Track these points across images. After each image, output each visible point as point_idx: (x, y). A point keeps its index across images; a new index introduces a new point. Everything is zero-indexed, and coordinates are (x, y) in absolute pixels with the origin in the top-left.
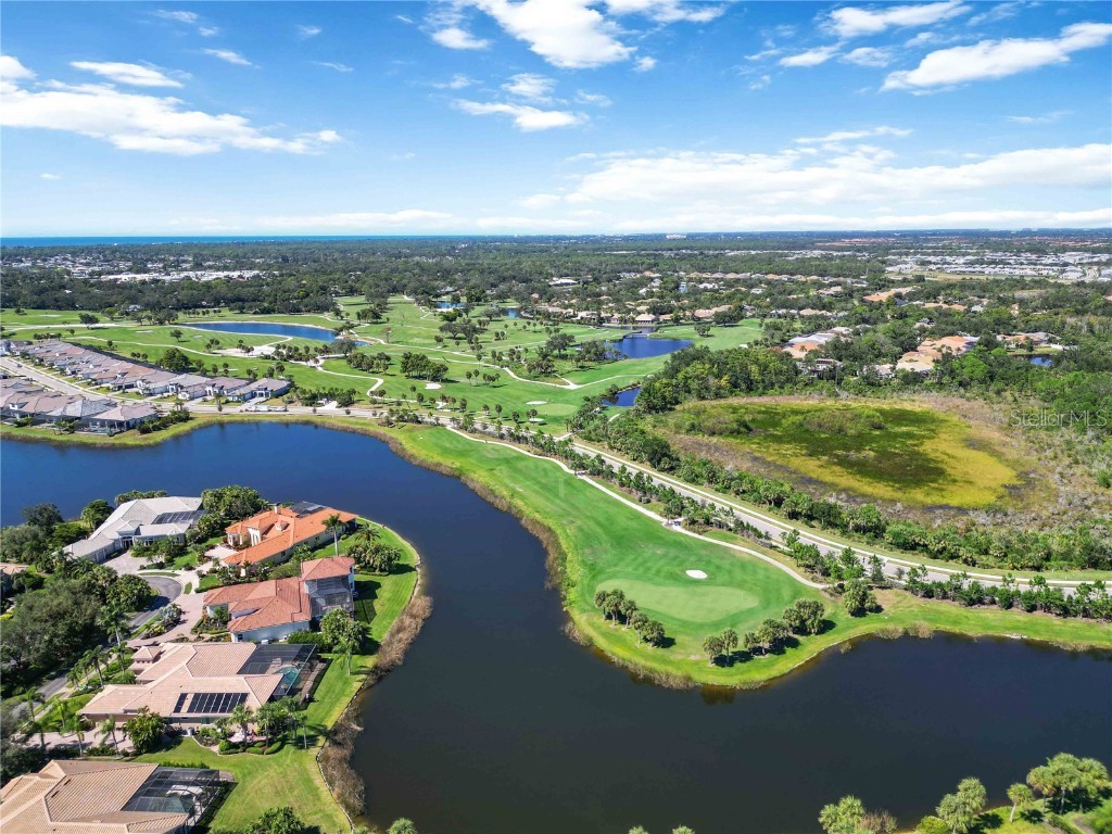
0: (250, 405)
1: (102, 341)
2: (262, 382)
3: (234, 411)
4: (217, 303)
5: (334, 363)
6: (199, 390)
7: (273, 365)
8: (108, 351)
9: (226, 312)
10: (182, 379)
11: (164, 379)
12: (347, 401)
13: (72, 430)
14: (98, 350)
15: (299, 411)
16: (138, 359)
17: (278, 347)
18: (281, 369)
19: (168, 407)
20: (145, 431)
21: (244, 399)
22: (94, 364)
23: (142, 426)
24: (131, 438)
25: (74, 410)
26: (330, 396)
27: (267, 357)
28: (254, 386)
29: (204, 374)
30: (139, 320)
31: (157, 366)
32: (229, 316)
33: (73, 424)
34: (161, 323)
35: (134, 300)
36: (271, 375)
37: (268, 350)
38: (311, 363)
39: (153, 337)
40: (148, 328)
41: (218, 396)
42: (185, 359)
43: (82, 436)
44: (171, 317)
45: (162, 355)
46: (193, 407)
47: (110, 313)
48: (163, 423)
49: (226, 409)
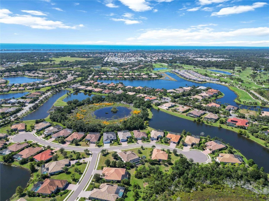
0: (214, 81)
1: (196, 71)
2: (216, 79)
3: (211, 82)
4: (213, 66)
5: (228, 78)
6: (208, 79)
7: (218, 77)
8: (197, 72)
9: (214, 68)
10: (206, 77)
11: (204, 77)
12: (226, 83)
13: (194, 81)
14: (196, 72)
15: (219, 83)
16: (201, 74)
17: (220, 75)
18: (219, 78)
19: (204, 80)
20: (201, 82)
21: (213, 81)
22: (196, 74)
23: (202, 82)
24: (200, 82)
25: (195, 79)
26: (224, 82)
27: (218, 76)
28: (215, 79)
29: (209, 77)
30: (201, 68)
31: (203, 75)
32: (215, 69)
33: (194, 80)
34: (204, 69)
35: (200, 64)
36: (217, 78)
37: (219, 75)
38: (224, 78)
39: (203, 71)
40: (202, 69)
41: (210, 80)
42: (207, 75)
43: (195, 81)
44: (206, 68)
45: (204, 74)
46: (207, 81)
47: (197, 67)
48: (203, 82)
49: (211, 81)
